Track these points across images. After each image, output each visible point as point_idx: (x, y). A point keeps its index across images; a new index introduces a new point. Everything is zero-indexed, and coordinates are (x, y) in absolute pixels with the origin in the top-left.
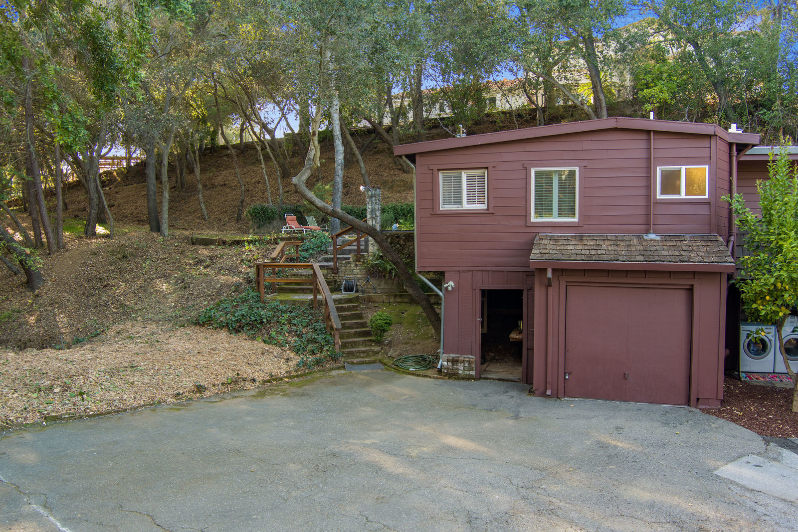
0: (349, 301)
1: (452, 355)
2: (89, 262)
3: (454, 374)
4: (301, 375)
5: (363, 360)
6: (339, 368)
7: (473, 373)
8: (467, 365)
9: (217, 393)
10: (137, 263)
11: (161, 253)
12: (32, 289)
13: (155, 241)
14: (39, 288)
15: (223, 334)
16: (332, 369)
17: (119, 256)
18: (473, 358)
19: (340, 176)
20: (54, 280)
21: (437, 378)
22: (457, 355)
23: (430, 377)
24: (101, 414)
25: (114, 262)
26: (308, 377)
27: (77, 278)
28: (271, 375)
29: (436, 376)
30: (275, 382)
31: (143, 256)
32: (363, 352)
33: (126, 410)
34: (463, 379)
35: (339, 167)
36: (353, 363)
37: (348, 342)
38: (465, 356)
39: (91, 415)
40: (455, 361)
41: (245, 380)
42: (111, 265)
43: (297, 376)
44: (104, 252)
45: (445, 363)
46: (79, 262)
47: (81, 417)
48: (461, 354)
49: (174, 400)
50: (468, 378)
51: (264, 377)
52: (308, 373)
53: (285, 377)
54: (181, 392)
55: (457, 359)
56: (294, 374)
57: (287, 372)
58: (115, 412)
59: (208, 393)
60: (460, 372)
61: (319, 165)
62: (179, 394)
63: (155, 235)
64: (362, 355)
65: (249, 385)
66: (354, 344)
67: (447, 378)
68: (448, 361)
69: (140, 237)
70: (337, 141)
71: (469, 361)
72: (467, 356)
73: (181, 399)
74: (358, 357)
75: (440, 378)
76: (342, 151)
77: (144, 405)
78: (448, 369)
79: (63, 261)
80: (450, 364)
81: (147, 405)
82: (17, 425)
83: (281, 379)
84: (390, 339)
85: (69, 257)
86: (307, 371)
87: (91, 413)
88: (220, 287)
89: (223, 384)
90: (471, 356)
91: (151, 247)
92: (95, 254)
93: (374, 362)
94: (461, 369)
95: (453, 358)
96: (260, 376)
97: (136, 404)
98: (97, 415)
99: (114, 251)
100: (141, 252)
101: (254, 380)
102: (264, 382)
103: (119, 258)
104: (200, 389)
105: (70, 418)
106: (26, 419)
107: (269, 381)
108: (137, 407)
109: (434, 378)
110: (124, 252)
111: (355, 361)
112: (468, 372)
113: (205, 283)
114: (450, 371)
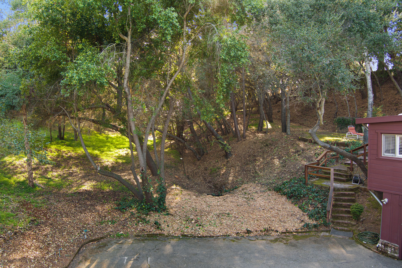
0: (351, 190)
1: (385, 241)
2: (252, 147)
3: (385, 253)
4: (304, 232)
5: (343, 228)
6: (327, 231)
7: (396, 255)
8: (393, 249)
9: (257, 235)
10: (272, 149)
11: (283, 144)
12: (227, 159)
13: (282, 138)
14: (229, 158)
15: (284, 199)
16: (323, 231)
17: (264, 145)
18: (397, 247)
19: (370, 111)
20: (236, 154)
21: (375, 252)
22: (388, 242)
23: (372, 250)
24: (203, 237)
25: (262, 148)
26: (307, 234)
27: (245, 154)
28: (287, 230)
29: (375, 250)
30: (288, 234)
31: (275, 145)
32: (346, 223)
33: (213, 237)
34: (390, 257)
35: (370, 106)
36: (337, 229)
37: (339, 216)
38: (393, 244)
39: (199, 237)
40: (386, 245)
41: (273, 230)
42: (260, 149)
43: (301, 232)
44: (259, 143)
45: (380, 245)
46: (248, 146)
47: (195, 237)
48: (391, 242)
49: (236, 235)
50: (394, 258)
51: (283, 230)
52: (308, 231)
53: (294, 232)
54: (239, 232)
55: (387, 244)
56: (300, 231)
57: (296, 229)
58: (209, 237)
59: (252, 235)
60: (389, 252)
61: (323, 124)
62: (238, 233)
63: (284, 134)
64: (345, 225)
65: (273, 233)
66: (343, 218)
67: (381, 253)
68: (382, 244)
69: (276, 135)
70: (369, 91)
71: (394, 248)
72: (394, 244)
73: (239, 235)
74: (342, 226)
75: (377, 252)
76: (372, 97)
77: (222, 236)
78: (381, 248)
79: (241, 146)
80: (383, 246)
81: (223, 236)
82: (171, 236)
83: (292, 232)
84: (364, 218)
85: (244, 144)
86: (308, 230)
87: (200, 236)
88: (298, 169)
89: (261, 231)
90: (396, 245)
91: (279, 141)
92: (255, 143)
93: (349, 231)
94: (389, 251)
95: (385, 243)
96: (281, 229)
97: (219, 235)
98: (201, 237)
99: (263, 142)
100: (275, 143)
101: (277, 231)
102: (283, 233)
103: (264, 146)
104: (248, 232)
105: (191, 237)
106: (175, 234)
107: (284, 233)
108: (219, 236)
109: (374, 251)
110: (267, 143)
111: (338, 228)
112: (393, 254)
113: (293, 165)
114: (382, 250)
